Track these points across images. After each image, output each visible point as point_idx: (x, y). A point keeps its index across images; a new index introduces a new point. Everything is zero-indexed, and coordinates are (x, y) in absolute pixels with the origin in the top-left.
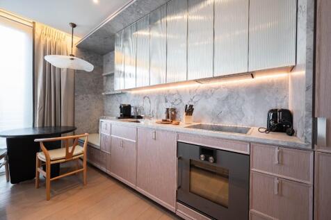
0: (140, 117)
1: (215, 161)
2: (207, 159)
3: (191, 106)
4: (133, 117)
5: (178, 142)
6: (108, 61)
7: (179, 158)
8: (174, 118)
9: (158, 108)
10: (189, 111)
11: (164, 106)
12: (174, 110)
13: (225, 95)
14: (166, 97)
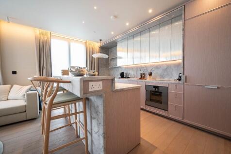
0: (128, 78)
1: (158, 90)
2: (155, 89)
3: (151, 73)
4: (125, 78)
5: (146, 85)
6: (112, 52)
7: (146, 90)
8: (144, 77)
9: (137, 73)
10: (150, 74)
11: (139, 73)
12: (144, 74)
13: (166, 68)
14: (140, 68)
